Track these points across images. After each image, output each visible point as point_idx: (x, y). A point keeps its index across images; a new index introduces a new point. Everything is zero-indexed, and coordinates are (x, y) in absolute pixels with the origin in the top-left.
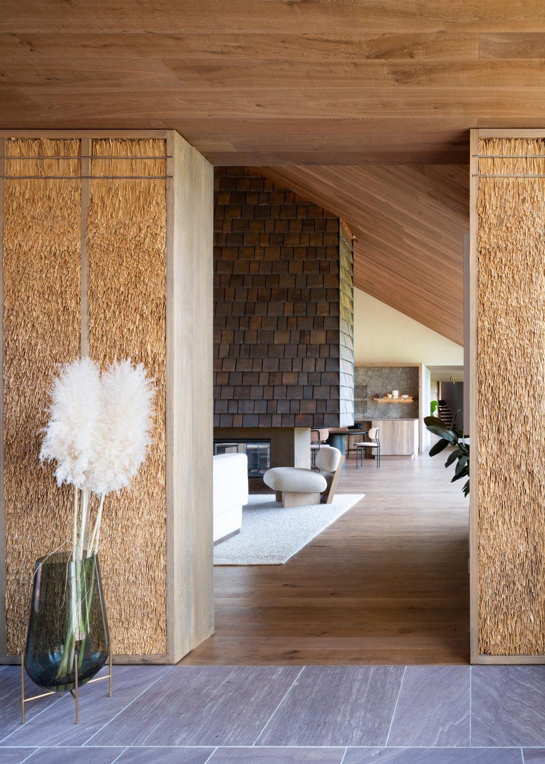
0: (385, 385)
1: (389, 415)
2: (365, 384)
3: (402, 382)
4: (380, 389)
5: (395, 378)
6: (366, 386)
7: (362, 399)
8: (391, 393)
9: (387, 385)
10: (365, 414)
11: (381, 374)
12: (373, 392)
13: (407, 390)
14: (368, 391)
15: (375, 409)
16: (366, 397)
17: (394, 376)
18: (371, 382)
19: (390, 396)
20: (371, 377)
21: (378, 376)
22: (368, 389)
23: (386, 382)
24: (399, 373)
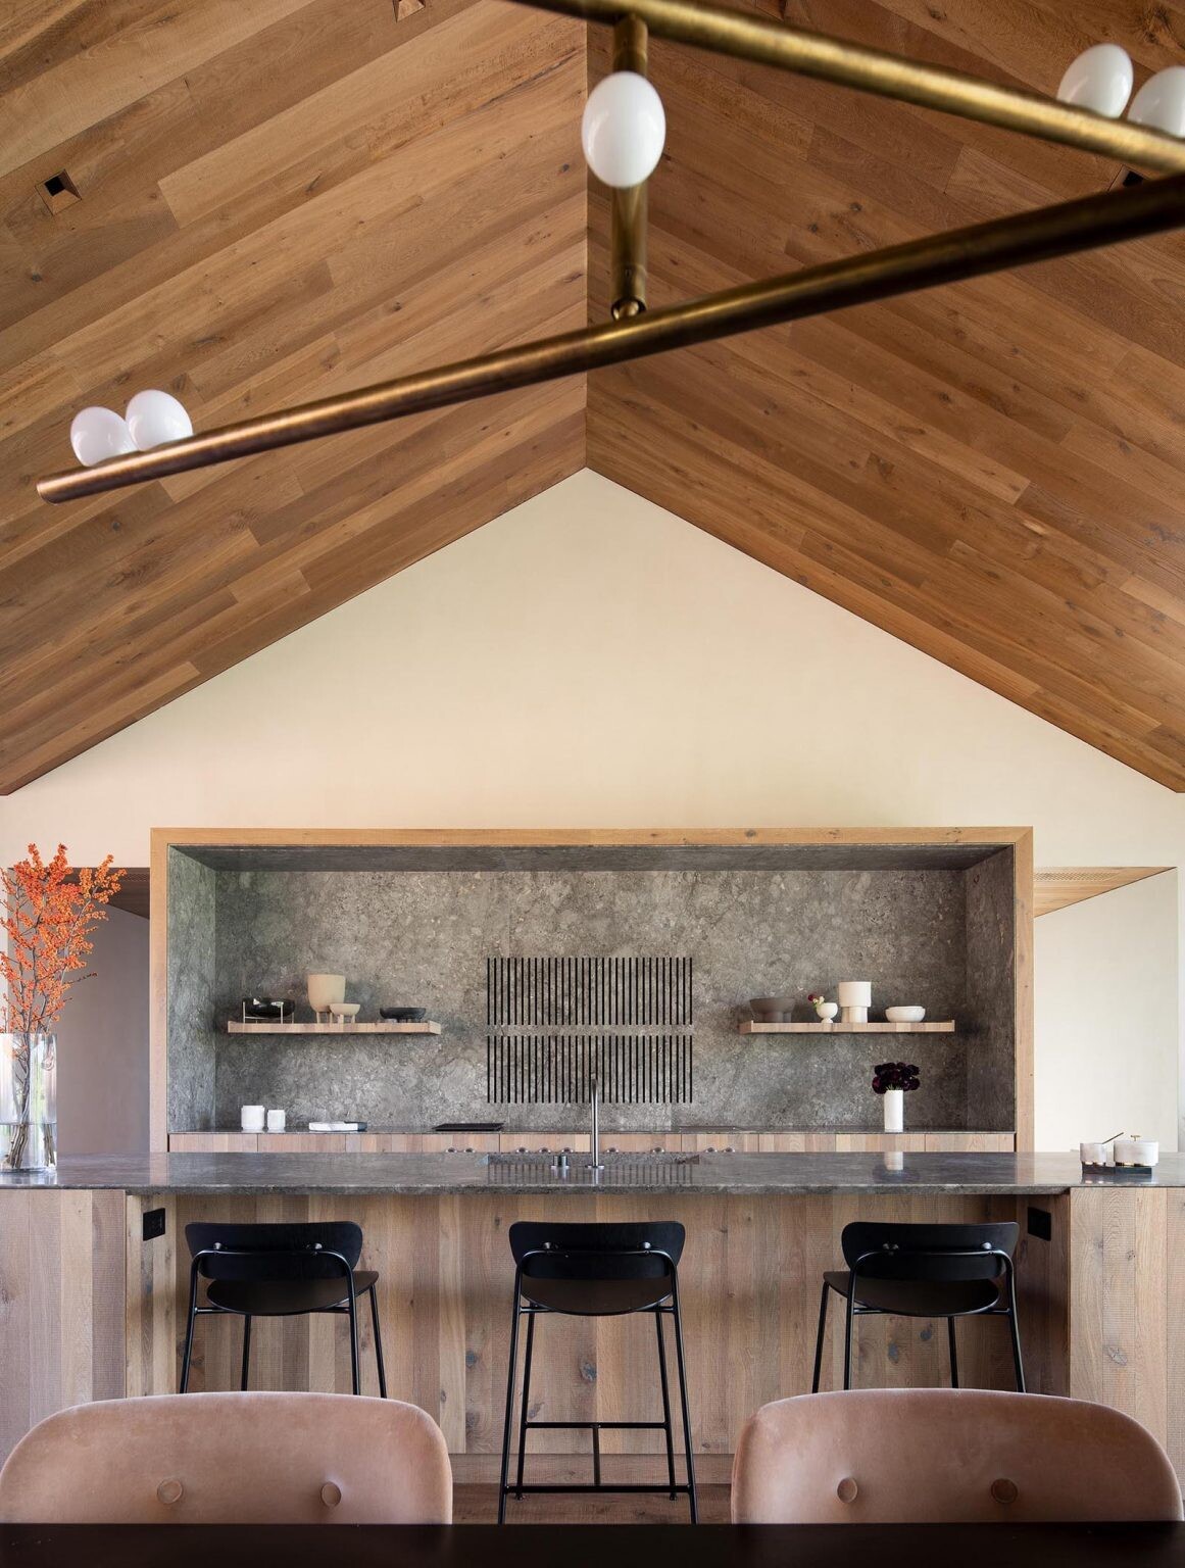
0: (786, 957)
1: (805, 1108)
2: (681, 954)
3: (871, 944)
4: (759, 977)
5: (837, 921)
6: (688, 965)
7: (668, 1031)
8: (831, 995)
9: (794, 958)
10: (684, 1106)
11: (766, 900)
12: (723, 994)
13: (899, 982)
14: (698, 990)
15: (736, 1076)
16: (688, 1017)
17: (832, 910)
18: (715, 942)
19: (828, 1010)
20: (714, 919)
21: (751, 913)
22: (698, 975)
23: (791, 941)
24: (857, 897)
